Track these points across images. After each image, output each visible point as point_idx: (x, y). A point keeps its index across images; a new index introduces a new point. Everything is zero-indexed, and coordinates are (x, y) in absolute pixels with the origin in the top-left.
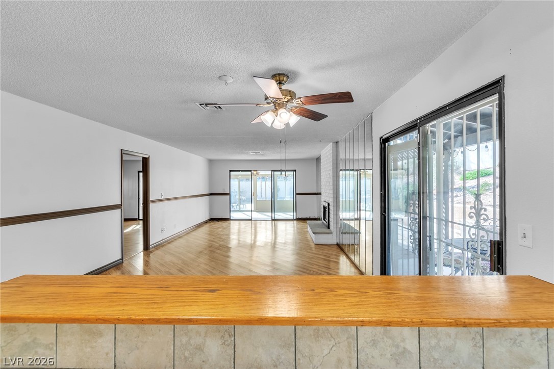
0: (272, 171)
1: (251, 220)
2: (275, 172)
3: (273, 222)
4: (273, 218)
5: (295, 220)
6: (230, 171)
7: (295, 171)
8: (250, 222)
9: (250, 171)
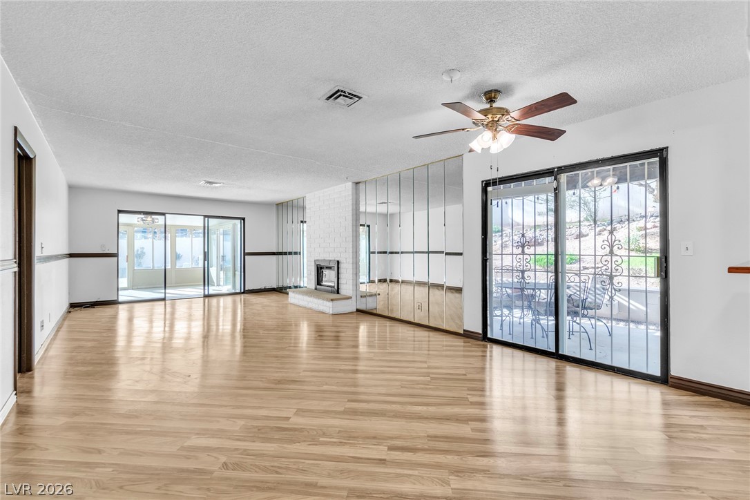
0: (205, 216)
1: (164, 299)
2: (210, 219)
3: (207, 300)
4: (206, 293)
5: (243, 293)
6: (119, 212)
7: (244, 219)
8: (163, 303)
9: (163, 214)
